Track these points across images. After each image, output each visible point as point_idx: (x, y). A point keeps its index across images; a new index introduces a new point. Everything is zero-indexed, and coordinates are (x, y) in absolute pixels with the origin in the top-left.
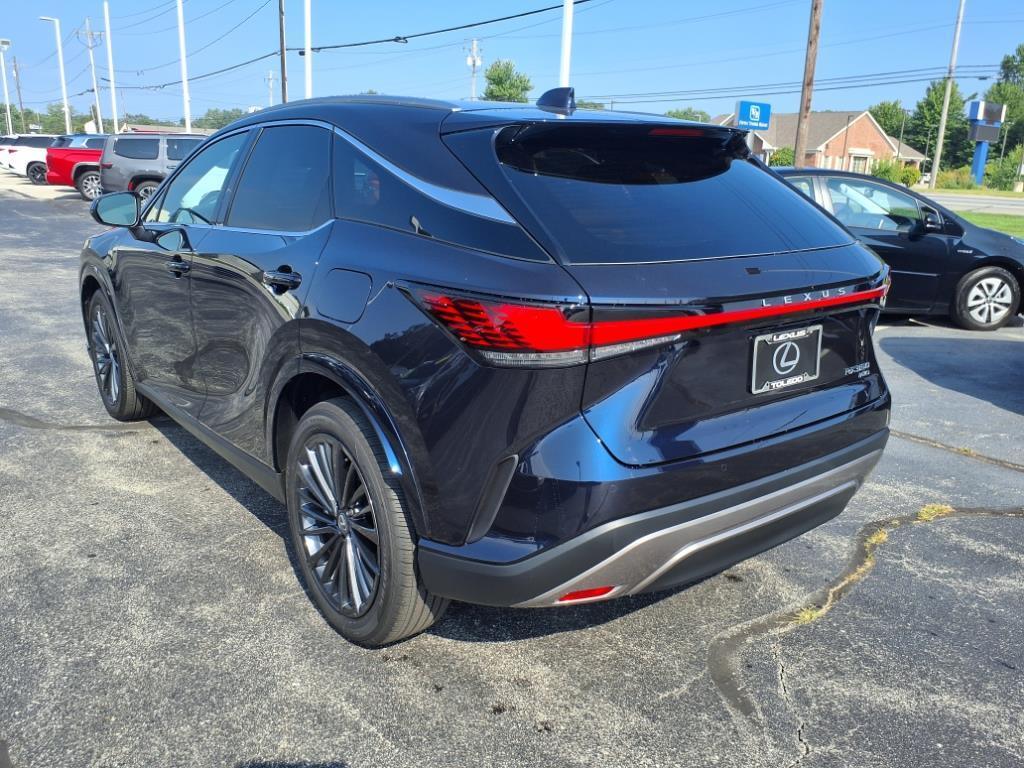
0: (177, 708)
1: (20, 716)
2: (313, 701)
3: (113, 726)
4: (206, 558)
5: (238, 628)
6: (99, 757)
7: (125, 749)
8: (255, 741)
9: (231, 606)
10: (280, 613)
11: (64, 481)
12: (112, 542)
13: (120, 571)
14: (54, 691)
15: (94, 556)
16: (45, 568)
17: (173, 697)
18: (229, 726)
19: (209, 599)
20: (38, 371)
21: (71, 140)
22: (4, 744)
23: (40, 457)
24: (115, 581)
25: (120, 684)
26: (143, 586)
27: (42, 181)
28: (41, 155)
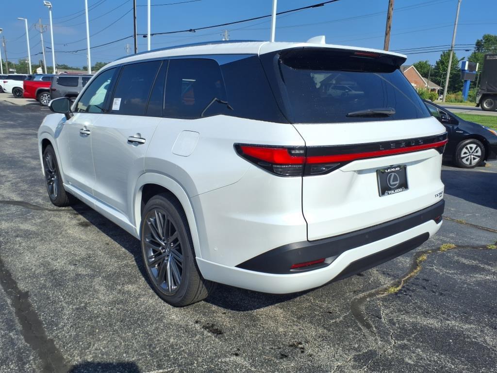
0: (124, 326)
1: (57, 330)
2: (182, 323)
3: (98, 333)
5: (145, 294)
6: (94, 345)
7: (104, 342)
8: (160, 339)
11: (56, 233)
12: (83, 259)
13: (89, 271)
14: (70, 319)
15: (76, 265)
16: (55, 270)
17: (122, 321)
18: (147, 333)
19: (130, 282)
20: (35, 185)
21: (34, 77)
22: (52, 341)
23: (43, 223)
24: (88, 275)
25: (98, 317)
26: (100, 278)
27: (20, 96)
28: (20, 84)
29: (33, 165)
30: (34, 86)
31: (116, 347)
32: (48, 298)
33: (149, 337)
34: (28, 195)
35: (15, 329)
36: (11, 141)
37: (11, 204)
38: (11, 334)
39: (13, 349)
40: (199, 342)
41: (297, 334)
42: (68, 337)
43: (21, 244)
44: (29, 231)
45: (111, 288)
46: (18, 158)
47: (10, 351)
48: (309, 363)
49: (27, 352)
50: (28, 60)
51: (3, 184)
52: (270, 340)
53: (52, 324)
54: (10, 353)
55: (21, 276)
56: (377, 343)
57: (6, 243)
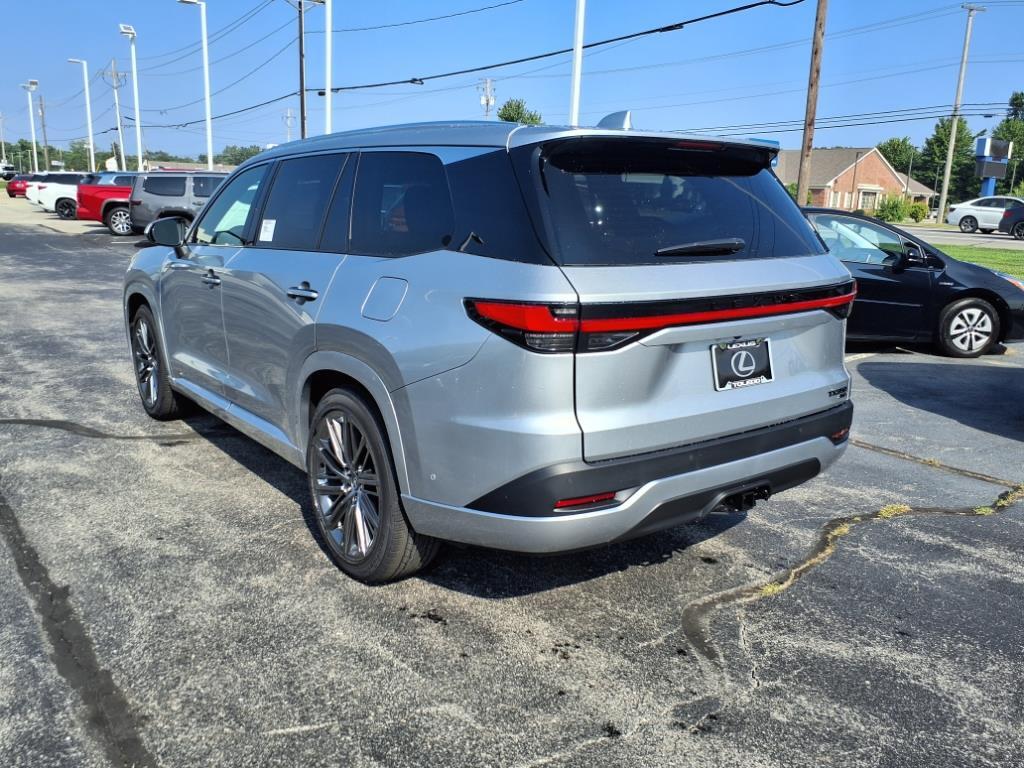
1: (118, 654)
2: (355, 645)
3: (194, 661)
4: (258, 541)
5: (289, 593)
6: (185, 682)
7: (205, 677)
8: (309, 672)
9: (281, 577)
10: (323, 582)
11: (127, 481)
12: (175, 529)
13: (185, 551)
14: (143, 636)
15: (161, 539)
16: (122, 547)
17: (240, 641)
18: (287, 662)
19: (263, 571)
20: (91, 391)
21: (100, 178)
22: (108, 673)
23: (104, 462)
24: (182, 558)
25: (196, 632)
26: (206, 562)
27: (70, 216)
28: (70, 191)
29: (90, 353)
30: (99, 195)
31: (226, 686)
32: (106, 598)
33: (290, 670)
34: (77, 409)
35: (40, 652)
36: (50, 304)
37: (44, 426)
38: (33, 661)
39: (35, 686)
40: (383, 678)
41: (571, 666)
42: (138, 667)
43: (58, 500)
44: (77, 475)
45: (224, 581)
46: (61, 337)
47: (30, 690)
48: (587, 718)
49: (61, 692)
50: (89, 144)
51: (31, 389)
52: (517, 677)
53: (109, 643)
54: (29, 694)
55: (56, 558)
56: (723, 685)
57: (31, 499)
